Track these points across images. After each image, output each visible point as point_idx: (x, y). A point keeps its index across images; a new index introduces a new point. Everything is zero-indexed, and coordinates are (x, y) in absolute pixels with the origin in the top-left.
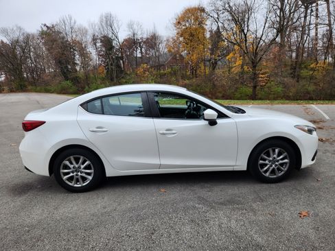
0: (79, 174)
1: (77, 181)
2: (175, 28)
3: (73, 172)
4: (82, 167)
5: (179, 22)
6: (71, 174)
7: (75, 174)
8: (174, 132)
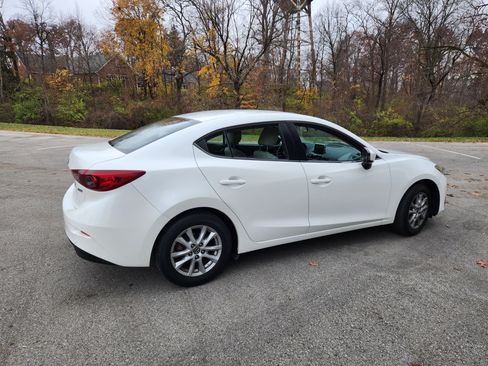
0: (200, 254)
1: (197, 266)
2: (112, 16)
3: (190, 254)
4: (206, 242)
5: (119, 8)
6: (187, 258)
7: (194, 255)
8: (327, 180)
